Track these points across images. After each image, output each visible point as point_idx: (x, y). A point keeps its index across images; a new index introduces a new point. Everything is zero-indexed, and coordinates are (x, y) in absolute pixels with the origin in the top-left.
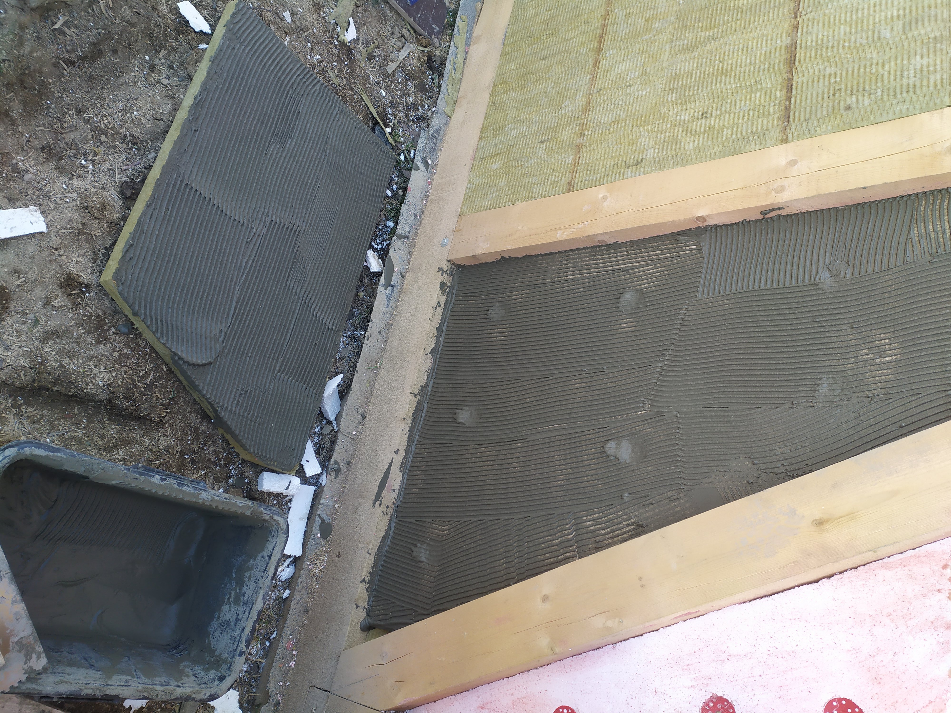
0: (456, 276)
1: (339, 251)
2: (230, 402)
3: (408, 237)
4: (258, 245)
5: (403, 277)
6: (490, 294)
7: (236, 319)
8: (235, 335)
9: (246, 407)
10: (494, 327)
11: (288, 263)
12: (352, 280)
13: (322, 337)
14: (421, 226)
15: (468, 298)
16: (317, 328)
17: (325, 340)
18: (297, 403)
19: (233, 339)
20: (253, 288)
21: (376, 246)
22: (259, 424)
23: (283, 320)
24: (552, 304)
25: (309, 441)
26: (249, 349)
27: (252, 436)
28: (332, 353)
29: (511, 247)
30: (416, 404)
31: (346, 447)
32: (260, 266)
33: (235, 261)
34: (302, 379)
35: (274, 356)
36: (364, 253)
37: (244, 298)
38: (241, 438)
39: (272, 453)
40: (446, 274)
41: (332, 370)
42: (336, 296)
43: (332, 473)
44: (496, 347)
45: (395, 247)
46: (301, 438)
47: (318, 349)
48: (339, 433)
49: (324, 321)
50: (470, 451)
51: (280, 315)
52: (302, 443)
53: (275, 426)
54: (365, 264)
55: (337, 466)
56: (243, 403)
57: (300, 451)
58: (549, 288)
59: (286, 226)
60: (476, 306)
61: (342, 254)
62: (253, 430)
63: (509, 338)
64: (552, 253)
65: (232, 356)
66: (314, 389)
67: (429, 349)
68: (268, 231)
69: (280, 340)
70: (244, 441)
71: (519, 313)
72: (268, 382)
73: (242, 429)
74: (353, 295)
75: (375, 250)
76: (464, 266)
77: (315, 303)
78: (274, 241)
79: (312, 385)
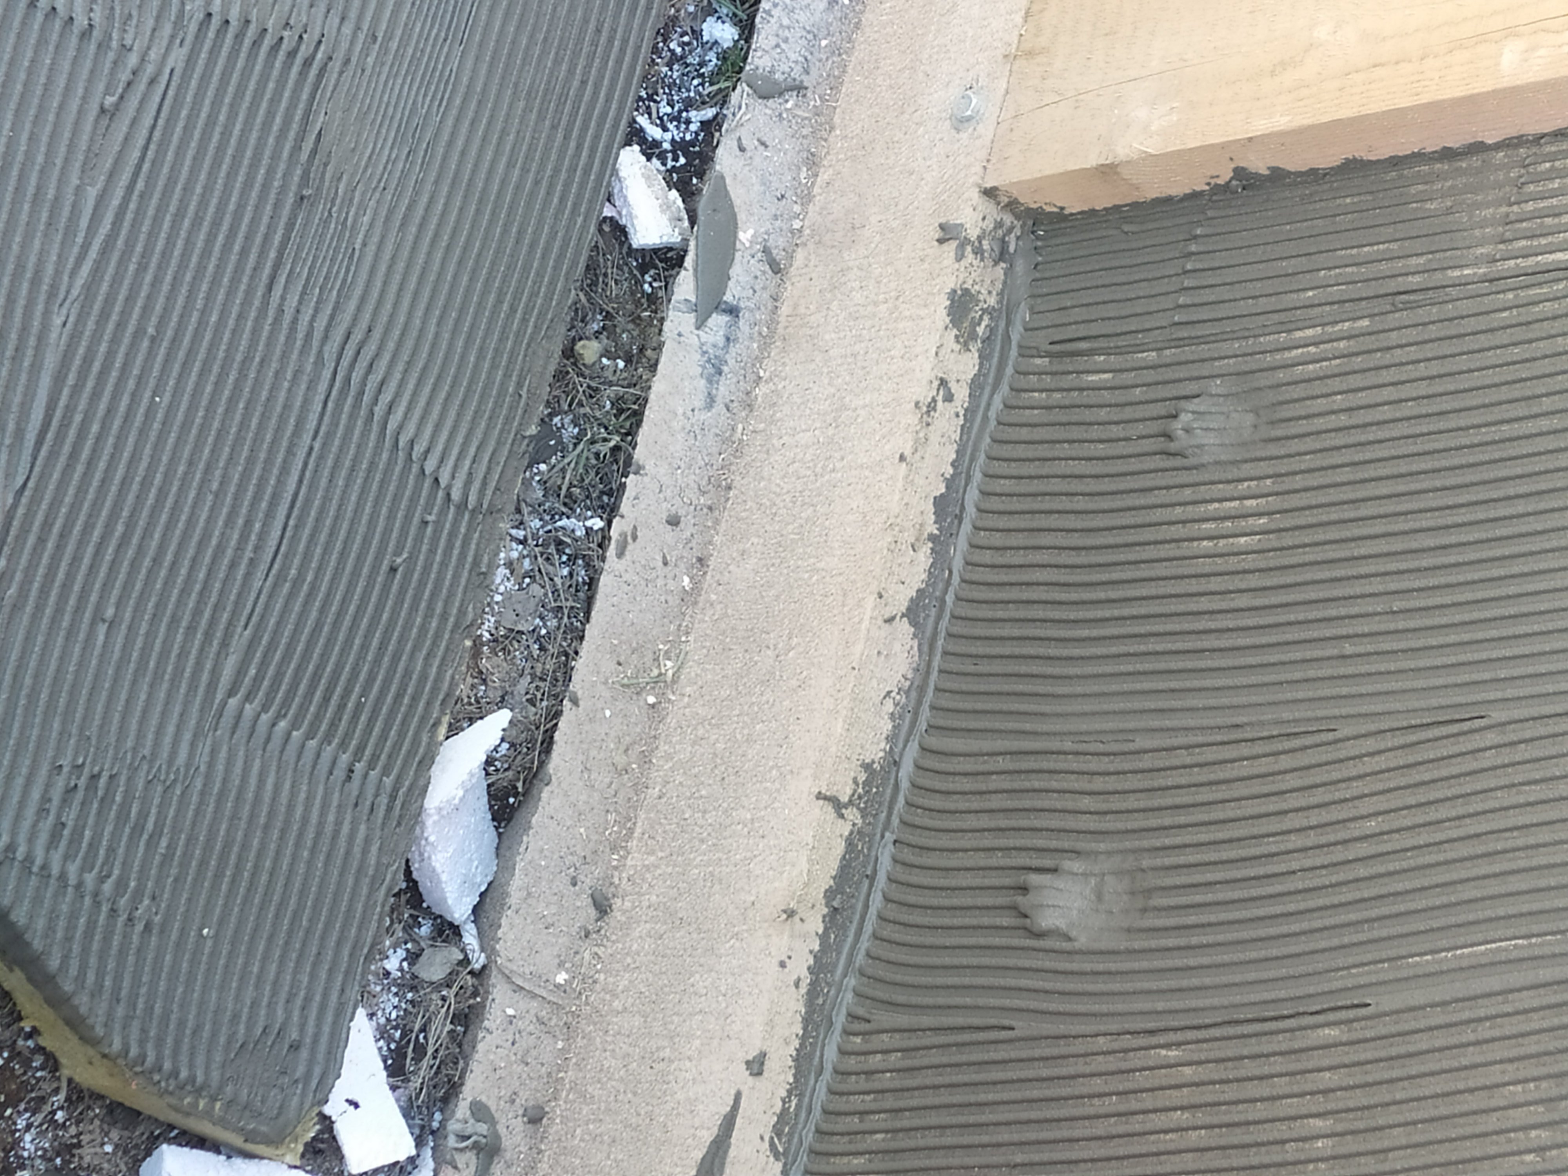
0: (1020, 266)
1: (497, 152)
2: (26, 825)
3: (799, 88)
4: (148, 121)
5: (776, 268)
6: (1180, 342)
7: (53, 454)
8: (47, 525)
9: (93, 846)
10: (1204, 492)
11: (277, 205)
12: (553, 283)
13: (419, 539)
14: (858, 37)
15: (1081, 363)
16: (396, 498)
17: (432, 551)
18: (310, 835)
19: (41, 541)
20: (125, 314)
21: (654, 132)
22: (148, 927)
23: (251, 461)
24: (1478, 379)
25: (361, 1013)
26: (106, 586)
27: (118, 978)
28: (462, 612)
29: (1281, 122)
30: (840, 847)
31: (524, 1043)
32: (157, 220)
33: (51, 193)
34: (333, 725)
35: (213, 622)
36: (604, 163)
37: (87, 361)
38: (68, 987)
39: (200, 1060)
40: (978, 252)
41: (463, 689)
42: (481, 356)
43: (461, 1160)
44: (1215, 584)
45: (743, 132)
46: (325, 995)
47: (402, 591)
48: (495, 978)
49: (430, 466)
50: (1100, 1063)
51: (239, 439)
52: (329, 1018)
53: (216, 937)
54: (608, 211)
55: (483, 1128)
56: (77, 832)
57: (320, 1057)
58: (1465, 307)
59: (267, 42)
60: (1119, 397)
61: (510, 165)
62: (122, 952)
63: (1273, 541)
64: (1478, 148)
65: (36, 616)
66: (386, 772)
67: (902, 598)
68: (190, 61)
69: (240, 548)
70: (82, 1002)
71: (1320, 423)
72: (187, 736)
73: (76, 948)
74: (558, 353)
75: (650, 149)
76: (1061, 217)
77: (392, 385)
78: (216, 104)
79: (375, 758)
